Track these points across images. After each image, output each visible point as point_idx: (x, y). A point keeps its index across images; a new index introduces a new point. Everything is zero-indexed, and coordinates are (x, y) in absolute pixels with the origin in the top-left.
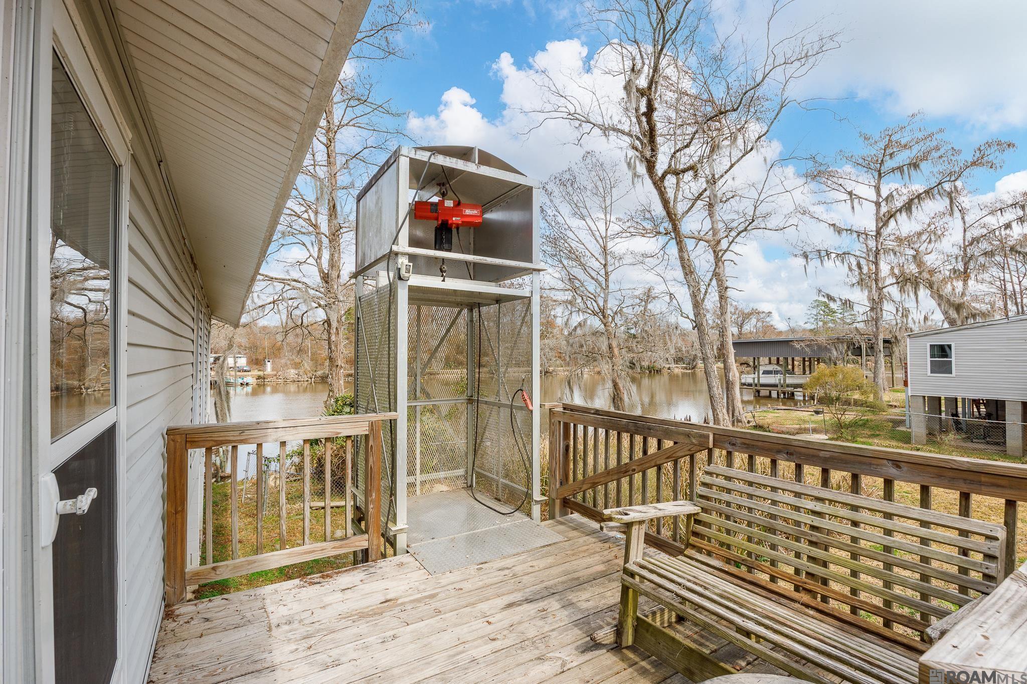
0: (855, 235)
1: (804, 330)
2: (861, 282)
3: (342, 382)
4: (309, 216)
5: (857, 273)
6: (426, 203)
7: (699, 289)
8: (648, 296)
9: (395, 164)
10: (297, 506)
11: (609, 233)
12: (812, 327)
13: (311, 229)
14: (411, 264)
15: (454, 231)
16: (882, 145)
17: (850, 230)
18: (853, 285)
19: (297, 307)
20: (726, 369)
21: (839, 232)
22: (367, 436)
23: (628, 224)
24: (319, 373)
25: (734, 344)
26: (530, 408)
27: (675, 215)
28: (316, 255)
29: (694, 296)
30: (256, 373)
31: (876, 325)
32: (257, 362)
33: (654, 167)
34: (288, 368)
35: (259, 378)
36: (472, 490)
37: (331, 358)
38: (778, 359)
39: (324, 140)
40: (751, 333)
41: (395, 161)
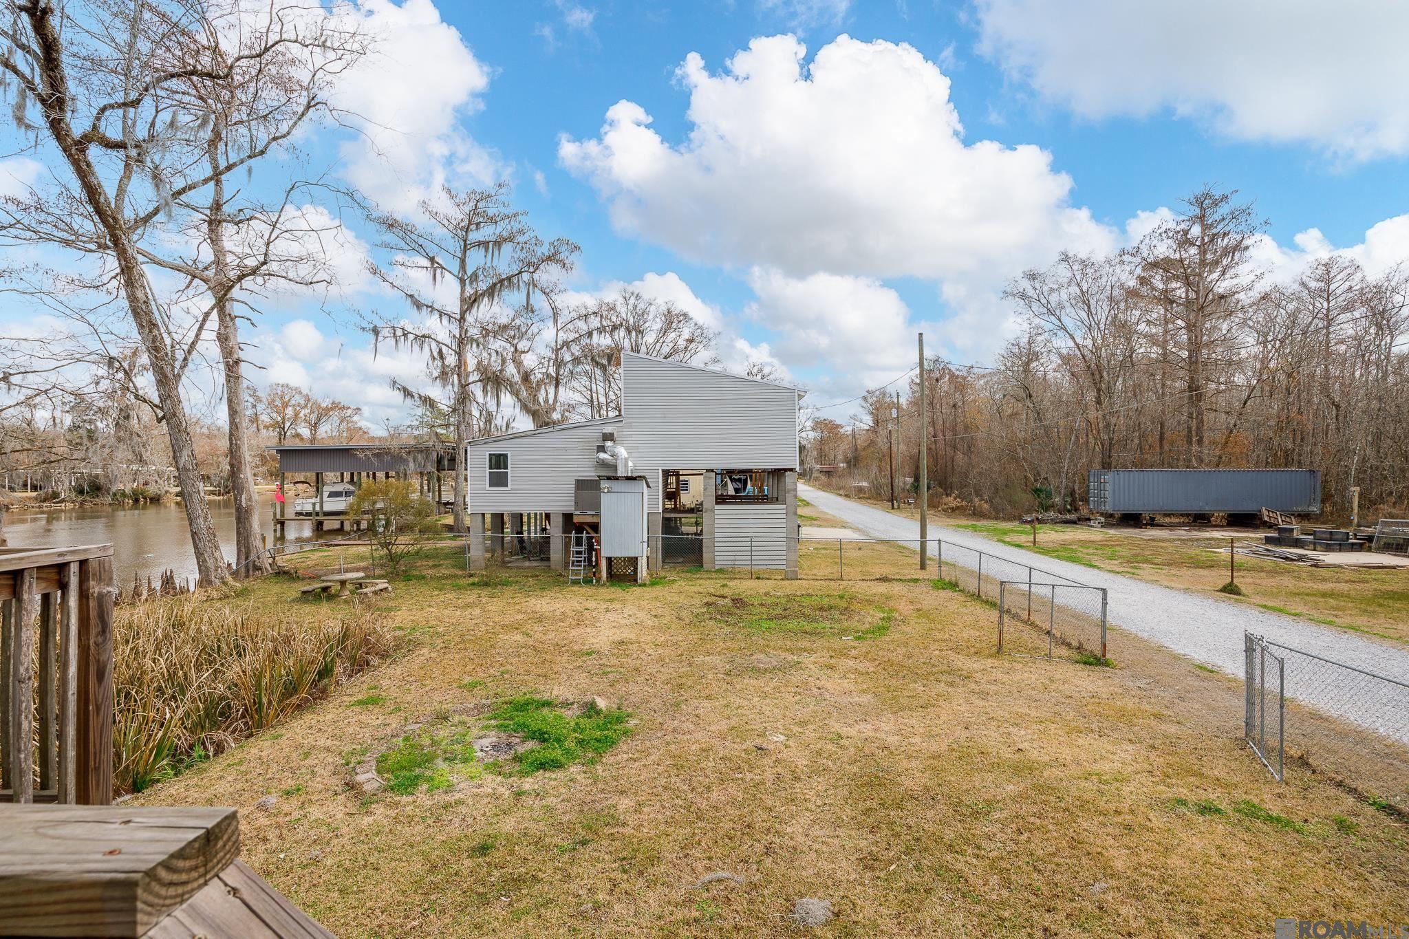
0: (436, 313)
2: (442, 378)
5: (438, 364)
17: (431, 306)
18: (434, 379)
20: (236, 488)
21: (418, 308)
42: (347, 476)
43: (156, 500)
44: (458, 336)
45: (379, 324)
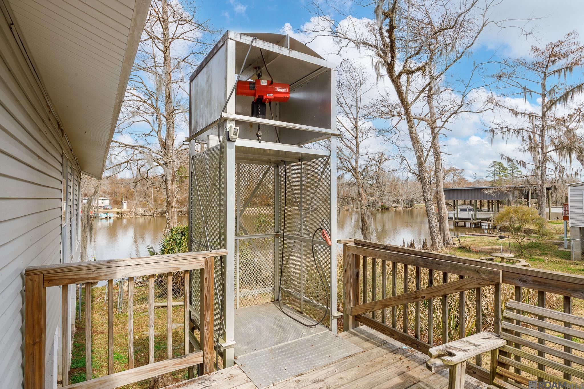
0: (527, 116)
1: (486, 181)
2: (531, 149)
3: (175, 218)
4: (152, 102)
5: (528, 143)
6: (246, 82)
7: (423, 154)
8: (381, 159)
9: (224, 47)
10: (144, 306)
11: (359, 115)
12: (491, 179)
13: (153, 110)
14: (238, 128)
15: (267, 105)
16: (547, 55)
17: (524, 113)
18: (525, 151)
19: (143, 166)
20: (439, 208)
21: (516, 115)
22: (202, 270)
23: (372, 110)
24: (159, 210)
25: (444, 190)
26: (330, 243)
27: (407, 102)
28: (157, 129)
29: (419, 158)
30: (116, 210)
31: (542, 178)
32: (116, 203)
33: (393, 68)
34: (138, 207)
35: (118, 213)
36: (279, 303)
37: (168, 202)
38: (471, 201)
39: (162, 48)
40: (450, 183)
41: (224, 44)
42: (468, 201)
43: (388, 209)
44: (541, 126)
45: (494, 127)
